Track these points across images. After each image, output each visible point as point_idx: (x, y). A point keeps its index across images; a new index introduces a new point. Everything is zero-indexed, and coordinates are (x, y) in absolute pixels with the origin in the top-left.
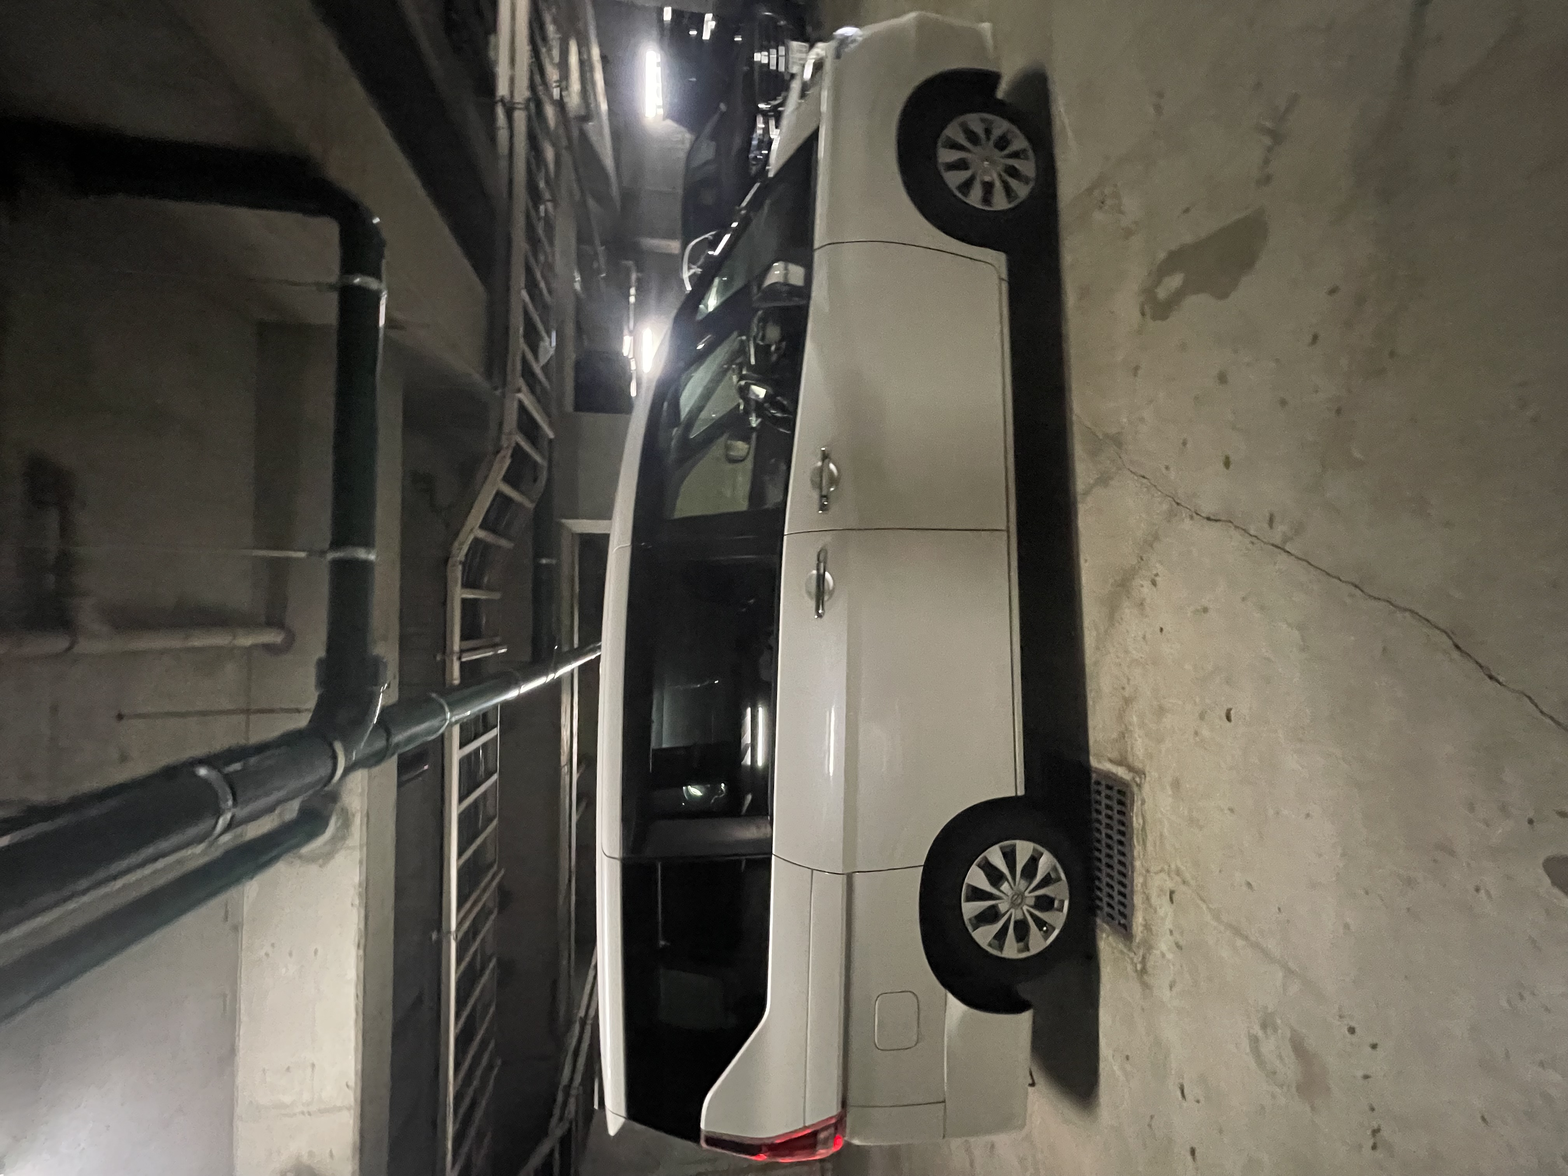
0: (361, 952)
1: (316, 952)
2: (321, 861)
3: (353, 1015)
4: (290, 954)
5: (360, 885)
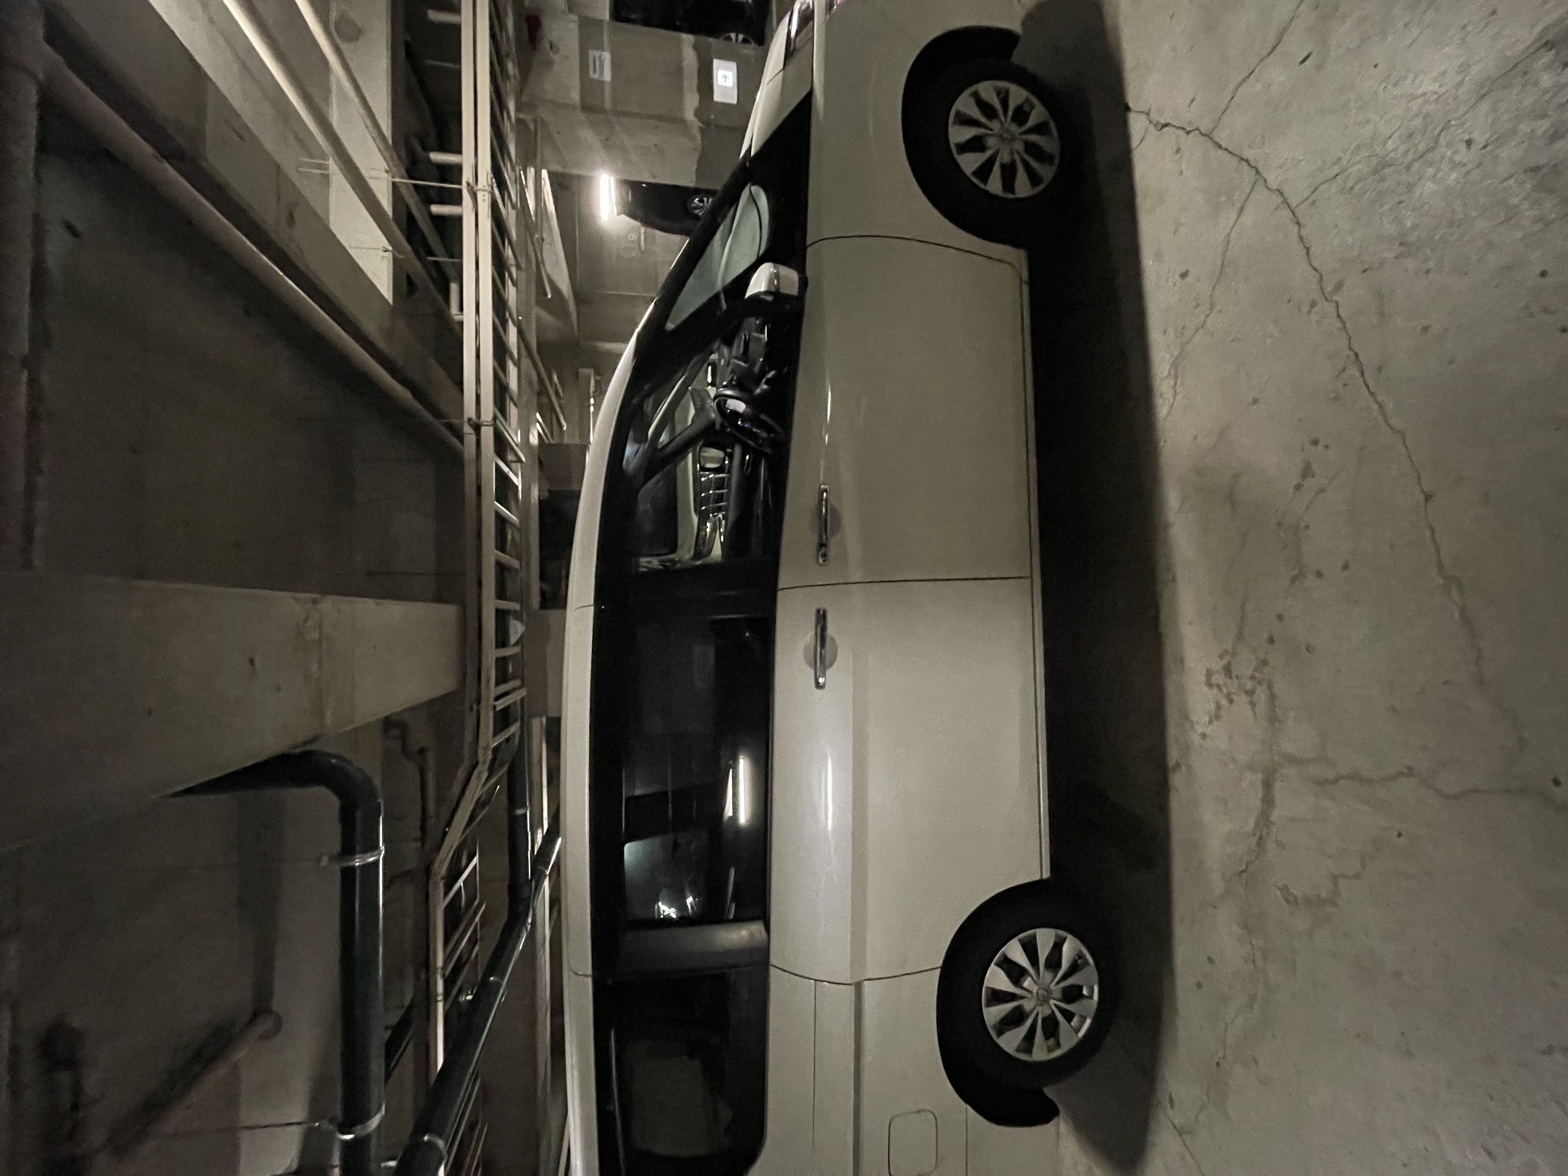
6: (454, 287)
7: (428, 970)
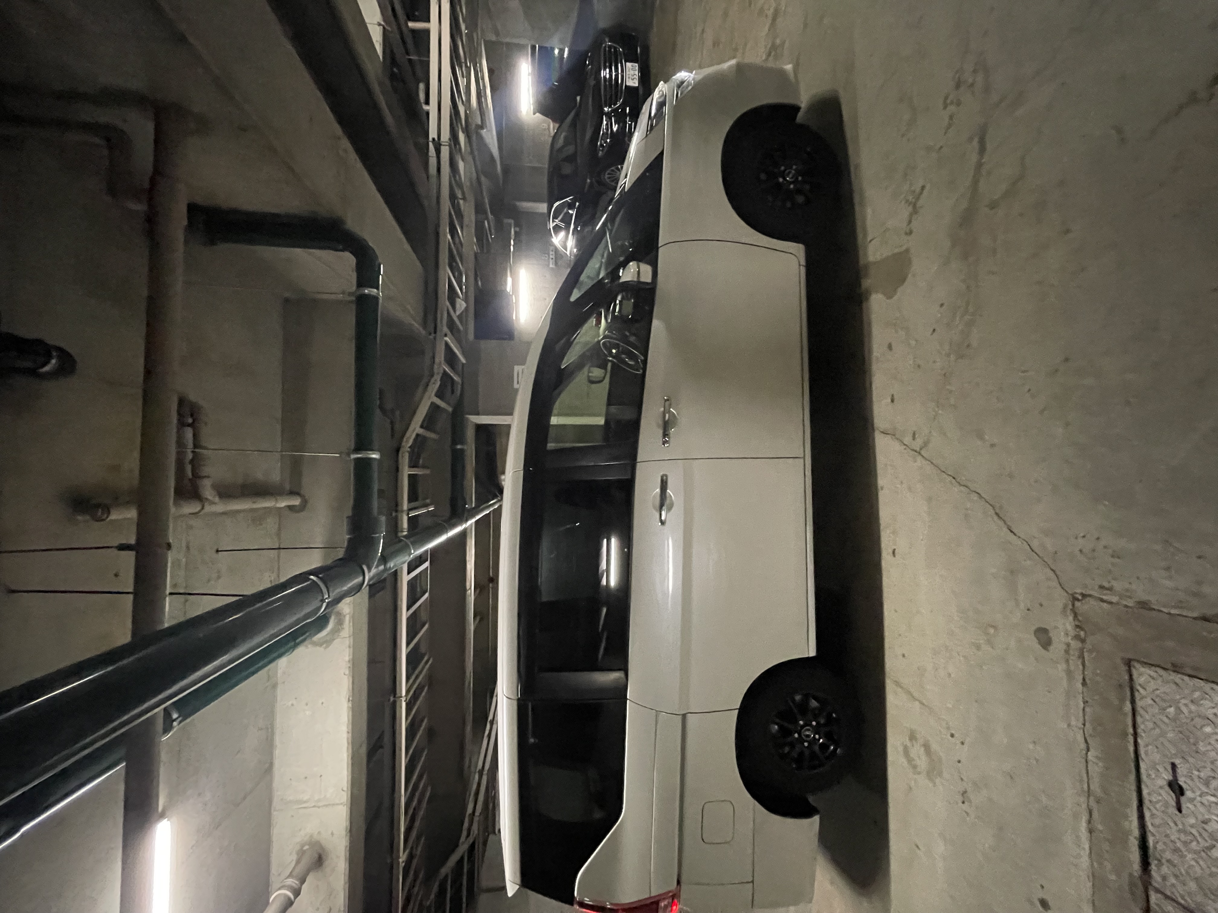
0: (350, 705)
1: (322, 703)
2: (324, 645)
4: (307, 704)
5: (349, 661)
6: (422, 86)
7: (396, 511)
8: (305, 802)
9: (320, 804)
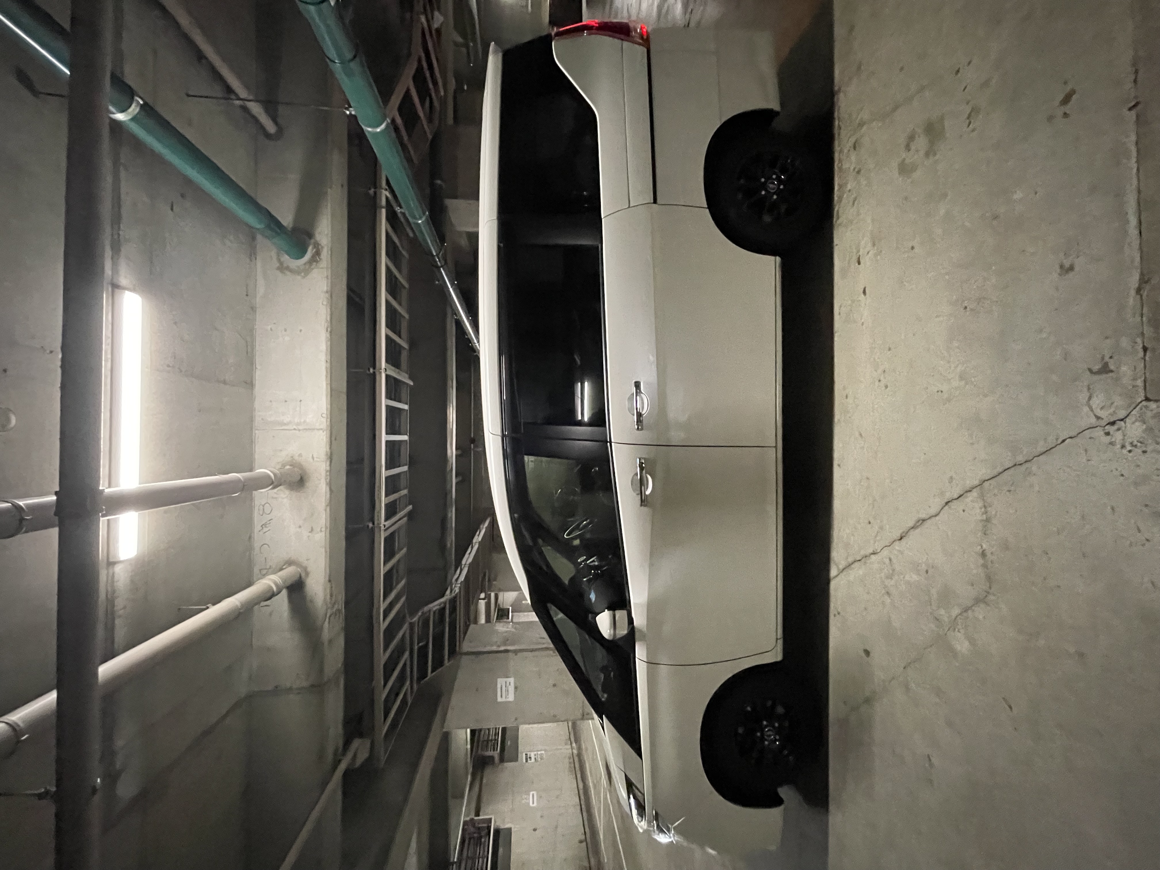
0: (328, 335)
1: (301, 331)
2: (303, 274)
3: (324, 373)
4: (286, 330)
5: (327, 292)
8: (285, 424)
9: (300, 427)
